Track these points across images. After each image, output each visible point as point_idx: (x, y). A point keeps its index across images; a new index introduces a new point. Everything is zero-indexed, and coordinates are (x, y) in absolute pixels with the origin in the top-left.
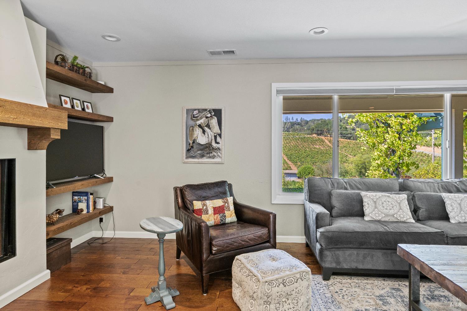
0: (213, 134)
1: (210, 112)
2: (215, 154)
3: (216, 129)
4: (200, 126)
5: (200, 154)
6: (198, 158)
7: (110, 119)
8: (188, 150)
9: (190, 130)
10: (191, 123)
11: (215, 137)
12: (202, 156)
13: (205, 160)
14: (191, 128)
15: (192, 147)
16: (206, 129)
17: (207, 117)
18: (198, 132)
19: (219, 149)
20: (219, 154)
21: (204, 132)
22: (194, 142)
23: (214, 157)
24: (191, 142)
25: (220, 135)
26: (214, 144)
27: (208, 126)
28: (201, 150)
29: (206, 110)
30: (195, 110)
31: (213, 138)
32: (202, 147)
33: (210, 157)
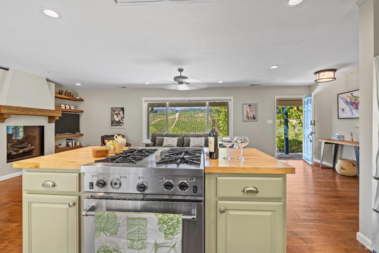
0: (121, 117)
1: (120, 108)
2: (122, 125)
3: (122, 115)
4: (116, 114)
5: (116, 125)
6: (115, 126)
7: (82, 112)
8: (112, 123)
9: (112, 116)
10: (113, 113)
11: (122, 118)
12: (117, 125)
13: (118, 127)
14: (113, 115)
15: (113, 122)
16: (118, 115)
17: (119, 111)
18: (115, 116)
19: (123, 123)
20: (123, 124)
21: (117, 116)
22: (114, 120)
23: (121, 126)
24: (113, 120)
25: (123, 118)
26: (121, 121)
27: (119, 114)
28: (116, 123)
29: (118, 108)
30: (114, 108)
31: (121, 119)
32: (117, 122)
33: (120, 126)
